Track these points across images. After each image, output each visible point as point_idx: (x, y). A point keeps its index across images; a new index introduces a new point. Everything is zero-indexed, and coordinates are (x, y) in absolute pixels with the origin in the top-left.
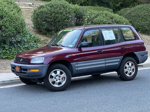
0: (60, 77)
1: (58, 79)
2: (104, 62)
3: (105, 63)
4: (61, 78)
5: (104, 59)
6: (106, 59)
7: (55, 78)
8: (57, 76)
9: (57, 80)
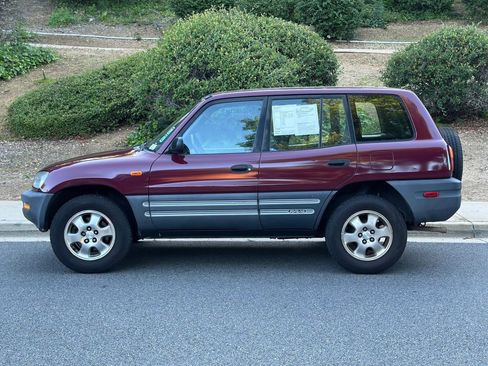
0: (96, 232)
1: (90, 237)
2: (255, 203)
3: (259, 208)
4: (99, 238)
5: (255, 194)
6: (260, 194)
7: (83, 234)
8: (89, 228)
9: (87, 241)
